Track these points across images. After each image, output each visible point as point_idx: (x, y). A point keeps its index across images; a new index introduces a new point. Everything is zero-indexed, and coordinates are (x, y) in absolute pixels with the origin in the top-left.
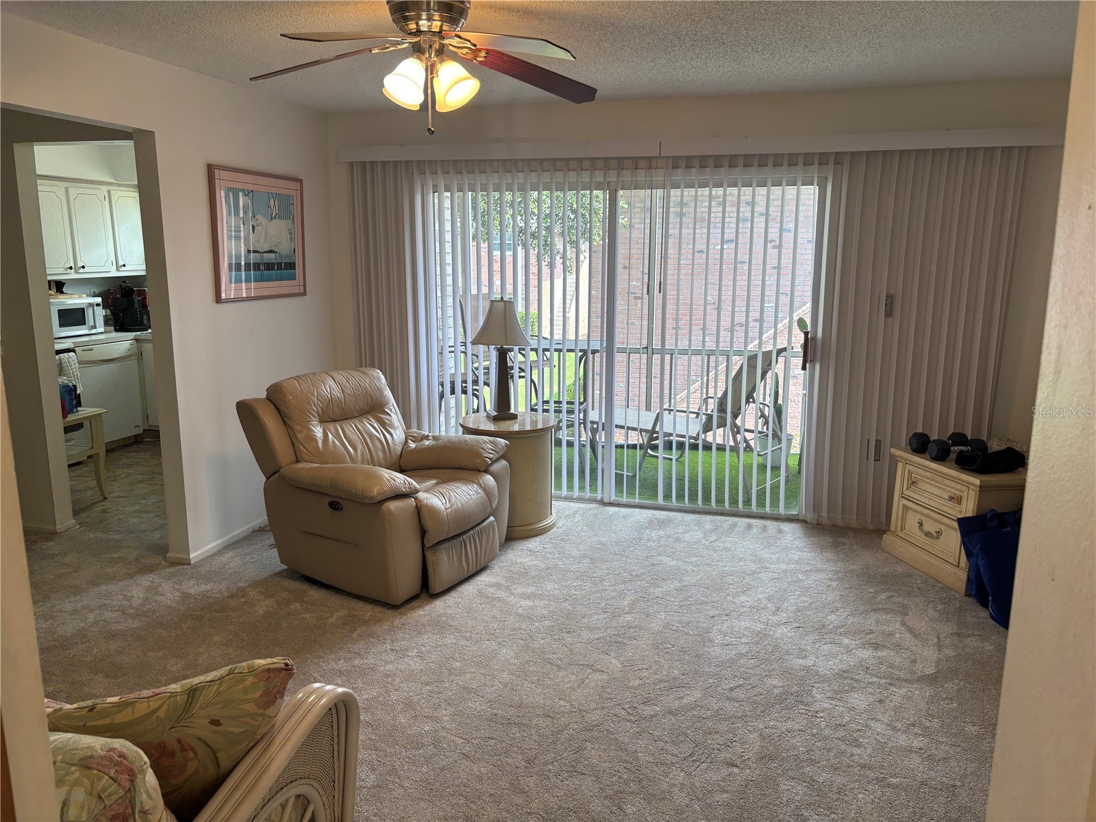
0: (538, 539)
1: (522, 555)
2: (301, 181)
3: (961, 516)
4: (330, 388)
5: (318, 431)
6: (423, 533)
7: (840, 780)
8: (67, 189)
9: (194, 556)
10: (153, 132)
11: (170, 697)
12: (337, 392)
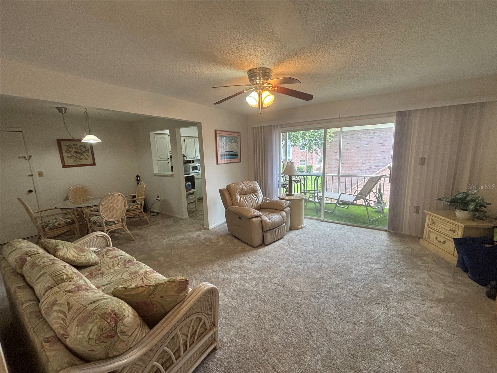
0: (299, 230)
1: (293, 234)
2: (240, 133)
3: (455, 237)
4: (243, 186)
5: (238, 197)
6: (263, 227)
7: (400, 341)
8: (194, 139)
9: (210, 227)
10: (201, 123)
11: (149, 287)
12: (244, 187)
